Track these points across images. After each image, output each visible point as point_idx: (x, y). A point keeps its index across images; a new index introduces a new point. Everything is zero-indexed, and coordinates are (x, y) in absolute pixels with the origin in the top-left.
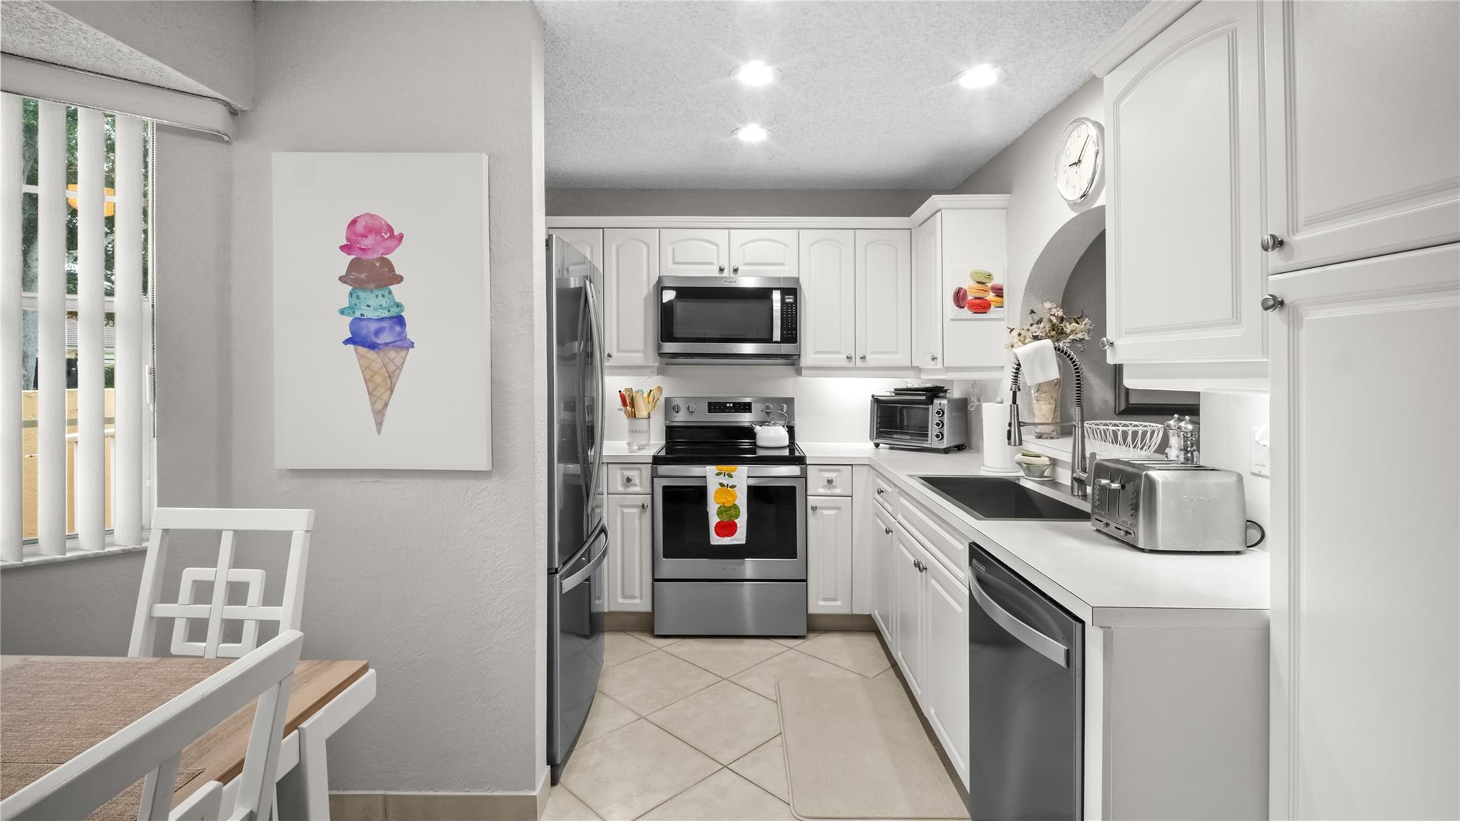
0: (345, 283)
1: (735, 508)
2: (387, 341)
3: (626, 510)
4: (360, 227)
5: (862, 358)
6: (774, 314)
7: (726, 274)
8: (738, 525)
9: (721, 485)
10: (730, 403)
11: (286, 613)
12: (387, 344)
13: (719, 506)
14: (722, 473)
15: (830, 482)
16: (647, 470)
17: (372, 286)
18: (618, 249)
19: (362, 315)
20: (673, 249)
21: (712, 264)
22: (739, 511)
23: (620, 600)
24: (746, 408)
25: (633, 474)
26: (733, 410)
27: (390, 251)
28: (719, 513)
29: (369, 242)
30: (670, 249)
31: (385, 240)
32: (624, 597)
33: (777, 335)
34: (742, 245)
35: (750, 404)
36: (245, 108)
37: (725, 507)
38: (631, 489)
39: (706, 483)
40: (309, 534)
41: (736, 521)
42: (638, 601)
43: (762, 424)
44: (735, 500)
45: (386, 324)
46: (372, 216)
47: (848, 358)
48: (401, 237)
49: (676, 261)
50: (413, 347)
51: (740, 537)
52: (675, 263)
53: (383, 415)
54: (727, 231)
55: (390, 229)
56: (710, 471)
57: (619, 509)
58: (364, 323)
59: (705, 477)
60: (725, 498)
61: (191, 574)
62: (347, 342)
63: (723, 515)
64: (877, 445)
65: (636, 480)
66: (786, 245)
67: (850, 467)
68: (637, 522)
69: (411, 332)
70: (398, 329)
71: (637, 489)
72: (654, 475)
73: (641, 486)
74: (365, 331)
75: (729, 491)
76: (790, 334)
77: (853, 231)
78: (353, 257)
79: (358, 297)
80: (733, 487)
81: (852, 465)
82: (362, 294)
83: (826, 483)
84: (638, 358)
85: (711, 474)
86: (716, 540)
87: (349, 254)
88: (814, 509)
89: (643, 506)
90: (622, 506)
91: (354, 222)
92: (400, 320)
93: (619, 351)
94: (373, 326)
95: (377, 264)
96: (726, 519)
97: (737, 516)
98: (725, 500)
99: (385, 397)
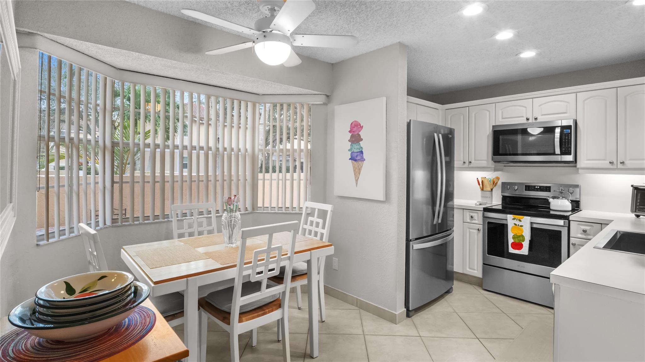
0: (349, 142)
1: (522, 237)
2: (359, 159)
3: (471, 230)
4: (353, 124)
5: (621, 163)
6: (555, 140)
7: (530, 121)
8: (524, 245)
9: (515, 224)
10: (537, 186)
11: (325, 232)
12: (359, 160)
13: (513, 234)
14: (516, 219)
15: (585, 231)
16: (481, 214)
17: (355, 142)
18: (475, 115)
19: (353, 151)
20: (502, 112)
21: (522, 117)
22: (525, 238)
23: (468, 269)
24: (548, 189)
25: (475, 215)
26: (539, 190)
27: (360, 132)
28: (513, 238)
29: (355, 129)
30: (500, 112)
31: (359, 128)
32: (470, 268)
33: (558, 151)
34: (540, 106)
35: (550, 187)
36: (330, 95)
37: (517, 235)
38: (474, 222)
39: (507, 222)
40: (332, 212)
41: (523, 243)
42: (476, 272)
43: (554, 198)
44: (522, 233)
45: (358, 154)
46: (356, 121)
47: (610, 163)
48: (363, 126)
49: (504, 117)
50: (365, 160)
51: (525, 251)
52: (503, 118)
53: (358, 181)
54: (532, 99)
55: (360, 125)
56: (510, 217)
57: (468, 230)
58: (354, 153)
59: (507, 220)
60: (517, 231)
61: (310, 218)
62: (350, 159)
63: (516, 239)
64: (638, 216)
65: (476, 218)
66: (568, 102)
67: (600, 225)
68: (476, 236)
69: (365, 156)
70: (361, 155)
71: (476, 222)
72: (484, 217)
73: (478, 220)
74: (354, 156)
75: (519, 228)
76: (567, 150)
77: (616, 88)
78: (351, 134)
79: (352, 146)
80: (522, 226)
81: (601, 224)
82: (353, 145)
83: (582, 232)
84: (484, 163)
85: (510, 220)
86: (511, 250)
87: (351, 133)
88: (574, 245)
89: (478, 230)
90: (469, 228)
91: (352, 123)
92: (362, 152)
93: (475, 160)
94: (356, 154)
95: (357, 136)
96: (517, 241)
97: (524, 241)
98: (517, 232)
99: (358, 176)
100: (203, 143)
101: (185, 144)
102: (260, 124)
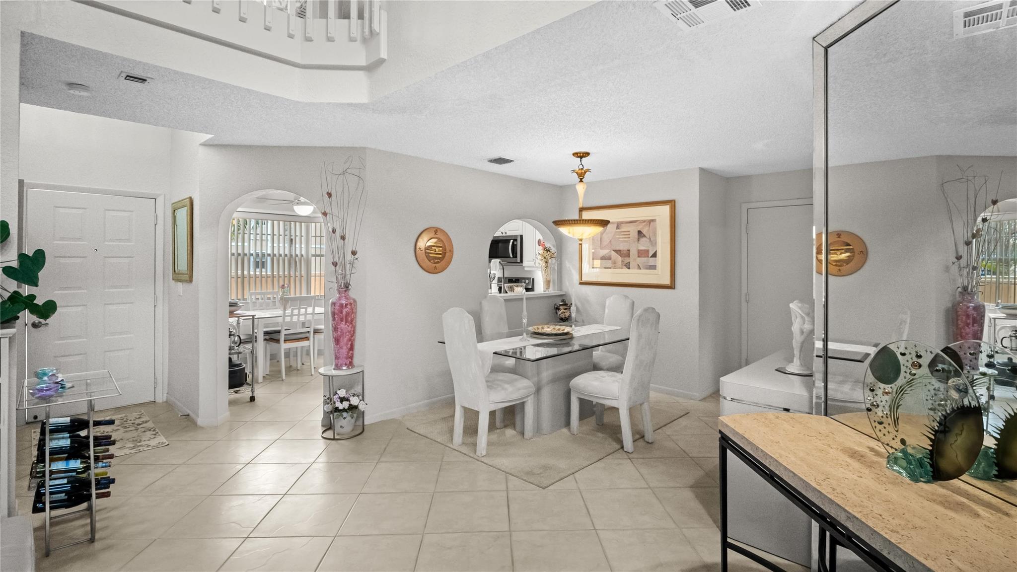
100: (269, 252)
101: (252, 252)
102: (312, 237)
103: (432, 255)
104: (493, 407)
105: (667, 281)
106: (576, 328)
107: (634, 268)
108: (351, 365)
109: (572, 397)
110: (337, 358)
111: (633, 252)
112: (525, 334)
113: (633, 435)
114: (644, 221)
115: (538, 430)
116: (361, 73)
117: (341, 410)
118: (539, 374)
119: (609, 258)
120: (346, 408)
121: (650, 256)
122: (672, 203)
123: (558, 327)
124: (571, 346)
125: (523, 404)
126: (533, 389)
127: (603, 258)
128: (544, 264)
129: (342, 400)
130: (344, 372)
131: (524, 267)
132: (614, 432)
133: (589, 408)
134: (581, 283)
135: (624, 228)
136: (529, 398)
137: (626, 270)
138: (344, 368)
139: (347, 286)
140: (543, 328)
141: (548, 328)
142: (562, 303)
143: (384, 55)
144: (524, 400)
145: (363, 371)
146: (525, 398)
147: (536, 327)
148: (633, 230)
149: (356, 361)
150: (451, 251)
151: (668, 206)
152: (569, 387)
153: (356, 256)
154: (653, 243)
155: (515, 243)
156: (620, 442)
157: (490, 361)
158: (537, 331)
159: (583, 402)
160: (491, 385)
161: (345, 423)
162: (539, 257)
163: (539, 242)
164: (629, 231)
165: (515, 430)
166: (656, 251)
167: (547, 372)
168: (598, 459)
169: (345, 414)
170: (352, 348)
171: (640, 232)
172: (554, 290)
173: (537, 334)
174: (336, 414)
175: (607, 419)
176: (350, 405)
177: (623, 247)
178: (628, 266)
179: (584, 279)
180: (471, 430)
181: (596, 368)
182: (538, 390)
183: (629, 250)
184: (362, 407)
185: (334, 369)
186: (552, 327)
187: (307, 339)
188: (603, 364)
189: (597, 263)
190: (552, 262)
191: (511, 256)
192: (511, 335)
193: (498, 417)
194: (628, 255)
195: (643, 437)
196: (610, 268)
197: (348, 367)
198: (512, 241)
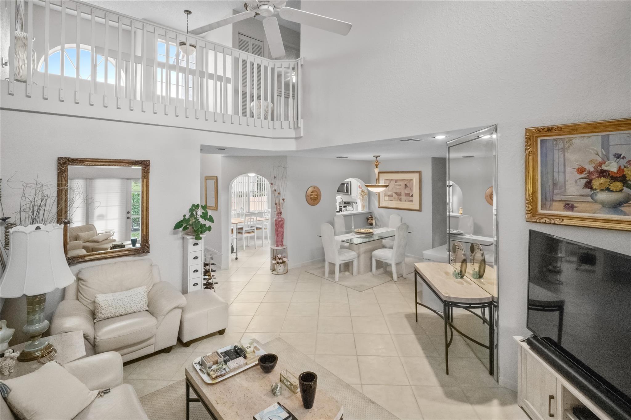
103: (312, 198)
104: (341, 262)
105: (418, 208)
106: (375, 230)
107: (403, 201)
108: (282, 245)
109: (373, 259)
110: (277, 242)
111: (403, 194)
112: (353, 233)
113: (397, 275)
114: (408, 180)
115: (359, 273)
116: (293, 140)
117: (279, 263)
118: (359, 249)
119: (392, 196)
120: (281, 262)
121: (410, 196)
122: (420, 173)
123: (367, 229)
124: (373, 238)
125: (353, 261)
126: (357, 256)
127: (389, 196)
128: (362, 198)
129: (280, 259)
130: (280, 248)
131: (352, 197)
132: (390, 274)
133: (381, 265)
134: (379, 207)
135: (399, 183)
136: (355, 259)
137: (399, 202)
138: (280, 246)
139: (281, 213)
140: (361, 230)
141: (363, 230)
142: (370, 217)
143: (302, 135)
144: (353, 260)
145: (287, 248)
146: (353, 259)
147: (357, 229)
148: (403, 184)
149: (284, 243)
150: (320, 196)
151: (418, 174)
152: (371, 255)
153: (284, 201)
154: (411, 190)
155: (348, 185)
156: (392, 277)
157: (340, 244)
158: (358, 231)
159: (377, 261)
160: (340, 253)
161: (281, 268)
162: (359, 194)
163: (359, 186)
164: (401, 184)
165: (349, 272)
166: (413, 194)
167: (363, 248)
168: (383, 283)
169: (281, 264)
170: (283, 238)
171: (406, 185)
172: (366, 210)
173: (358, 233)
174: (278, 264)
175: (388, 269)
176: (283, 261)
177: (398, 191)
178: (400, 200)
179: (381, 205)
180: (332, 272)
181: (384, 247)
182: (359, 256)
183: (401, 193)
184: (287, 262)
185: (276, 246)
186: (365, 229)
187: (253, 232)
188: (387, 245)
189: (387, 198)
190: (365, 196)
191: (346, 192)
192: (347, 233)
193: (342, 266)
194: (401, 195)
195: (402, 276)
196: (392, 201)
197: (282, 246)
198: (346, 184)
